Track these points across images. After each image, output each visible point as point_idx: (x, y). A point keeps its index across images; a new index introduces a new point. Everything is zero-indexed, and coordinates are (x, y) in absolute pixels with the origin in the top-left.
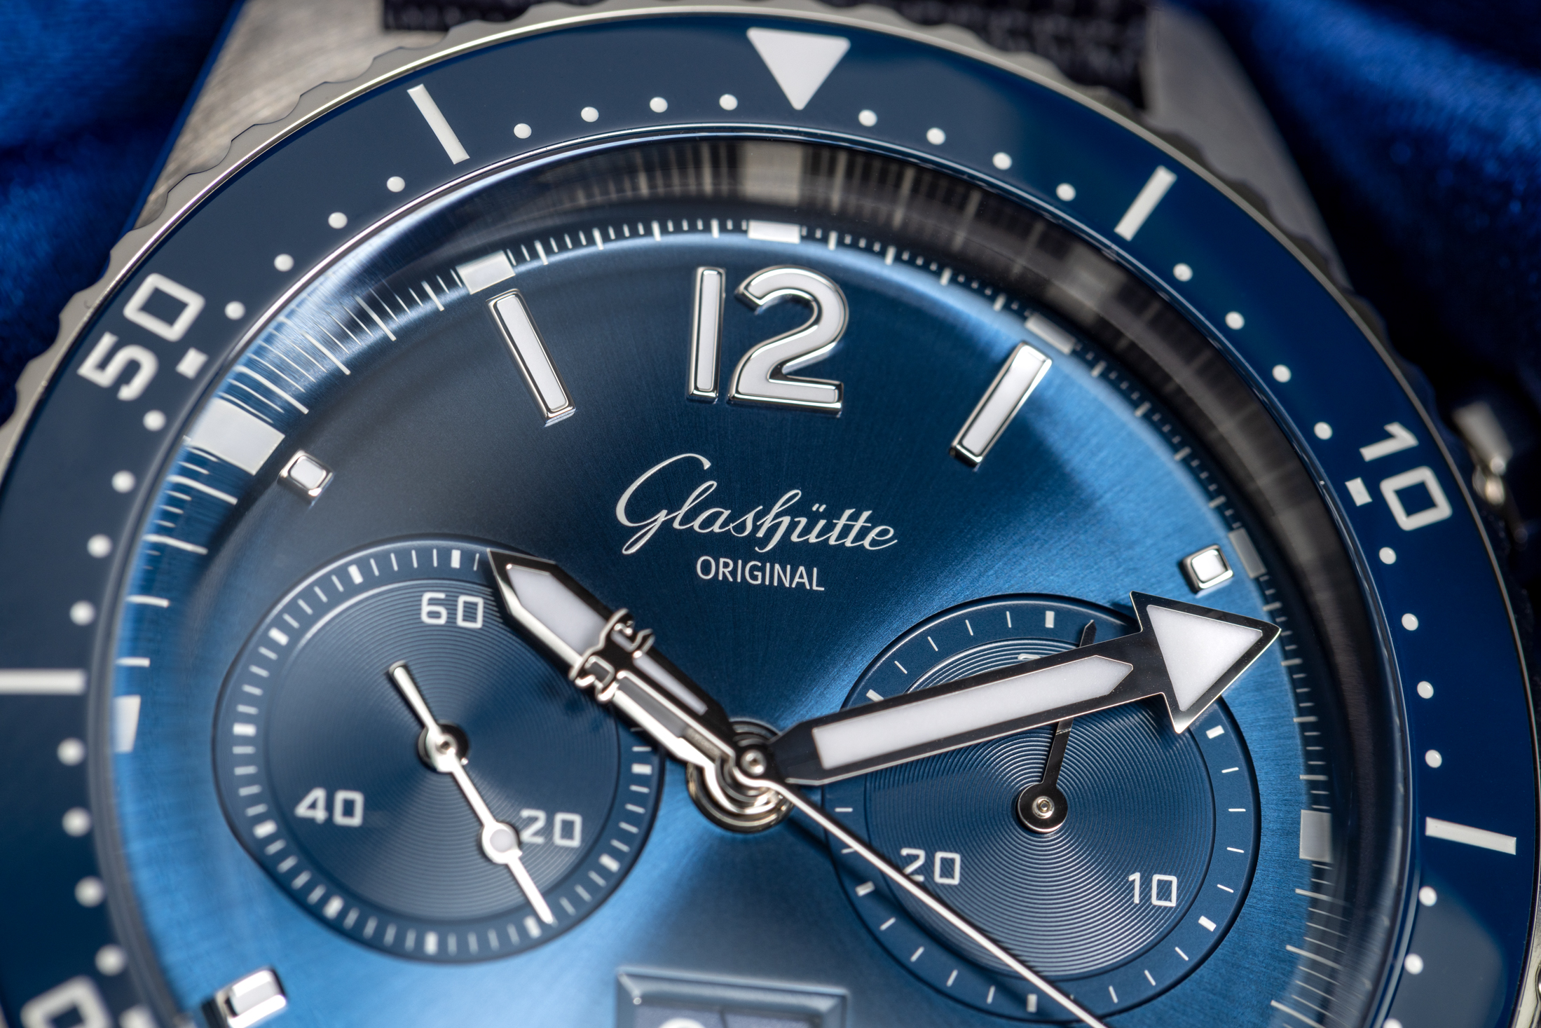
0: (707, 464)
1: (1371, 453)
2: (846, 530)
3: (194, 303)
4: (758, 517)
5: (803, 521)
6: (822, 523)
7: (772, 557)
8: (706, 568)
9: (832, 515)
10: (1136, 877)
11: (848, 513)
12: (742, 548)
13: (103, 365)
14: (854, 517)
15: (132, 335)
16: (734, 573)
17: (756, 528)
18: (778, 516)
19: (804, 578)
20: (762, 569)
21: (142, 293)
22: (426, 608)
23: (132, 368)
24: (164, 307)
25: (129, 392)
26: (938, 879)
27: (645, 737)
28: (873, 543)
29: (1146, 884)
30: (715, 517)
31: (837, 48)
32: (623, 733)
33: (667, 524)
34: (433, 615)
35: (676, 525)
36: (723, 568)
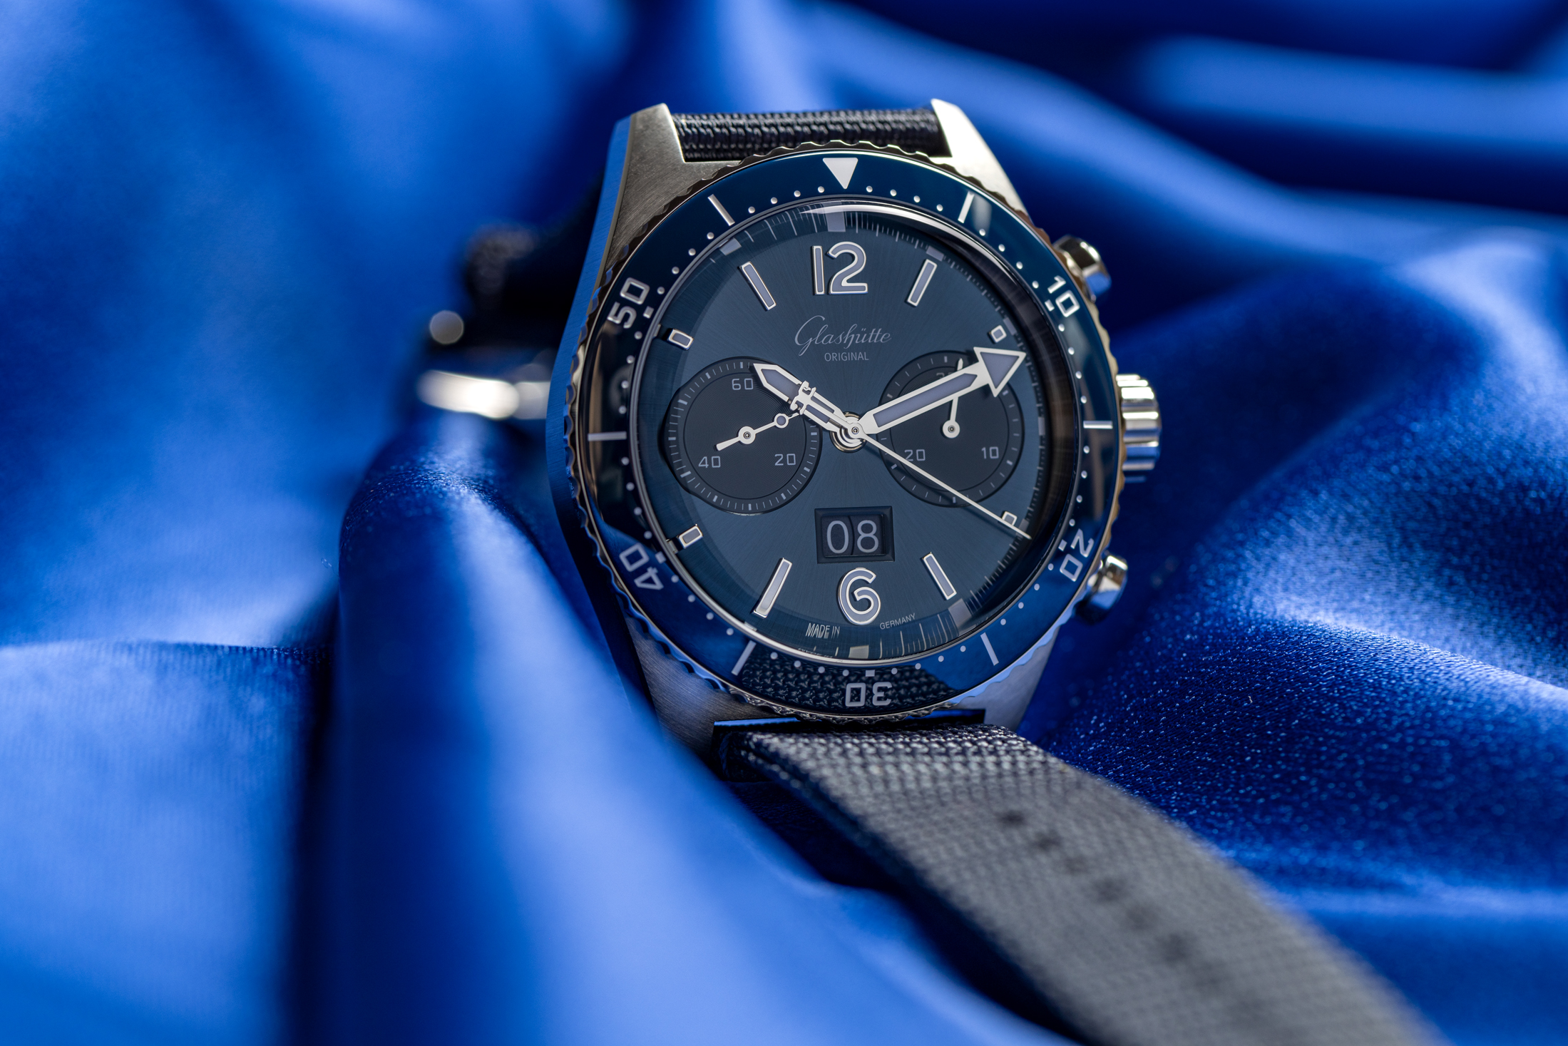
0: (824, 319)
1: (1051, 290)
2: (874, 336)
3: (645, 289)
4: (843, 336)
5: (859, 335)
6: (865, 335)
7: (850, 350)
8: (828, 356)
9: (868, 332)
10: (984, 449)
11: (874, 330)
12: (839, 348)
13: (616, 315)
14: (876, 332)
15: (625, 303)
16: (837, 358)
17: (843, 340)
18: (850, 334)
19: (861, 356)
20: (847, 355)
21: (626, 287)
22: (733, 385)
23: (627, 317)
24: (635, 291)
25: (627, 326)
26: (918, 460)
27: (813, 423)
28: (883, 340)
29: (988, 451)
30: (829, 338)
31: (855, 161)
32: (806, 422)
33: (813, 342)
34: (735, 387)
35: (816, 343)
36: (833, 356)
